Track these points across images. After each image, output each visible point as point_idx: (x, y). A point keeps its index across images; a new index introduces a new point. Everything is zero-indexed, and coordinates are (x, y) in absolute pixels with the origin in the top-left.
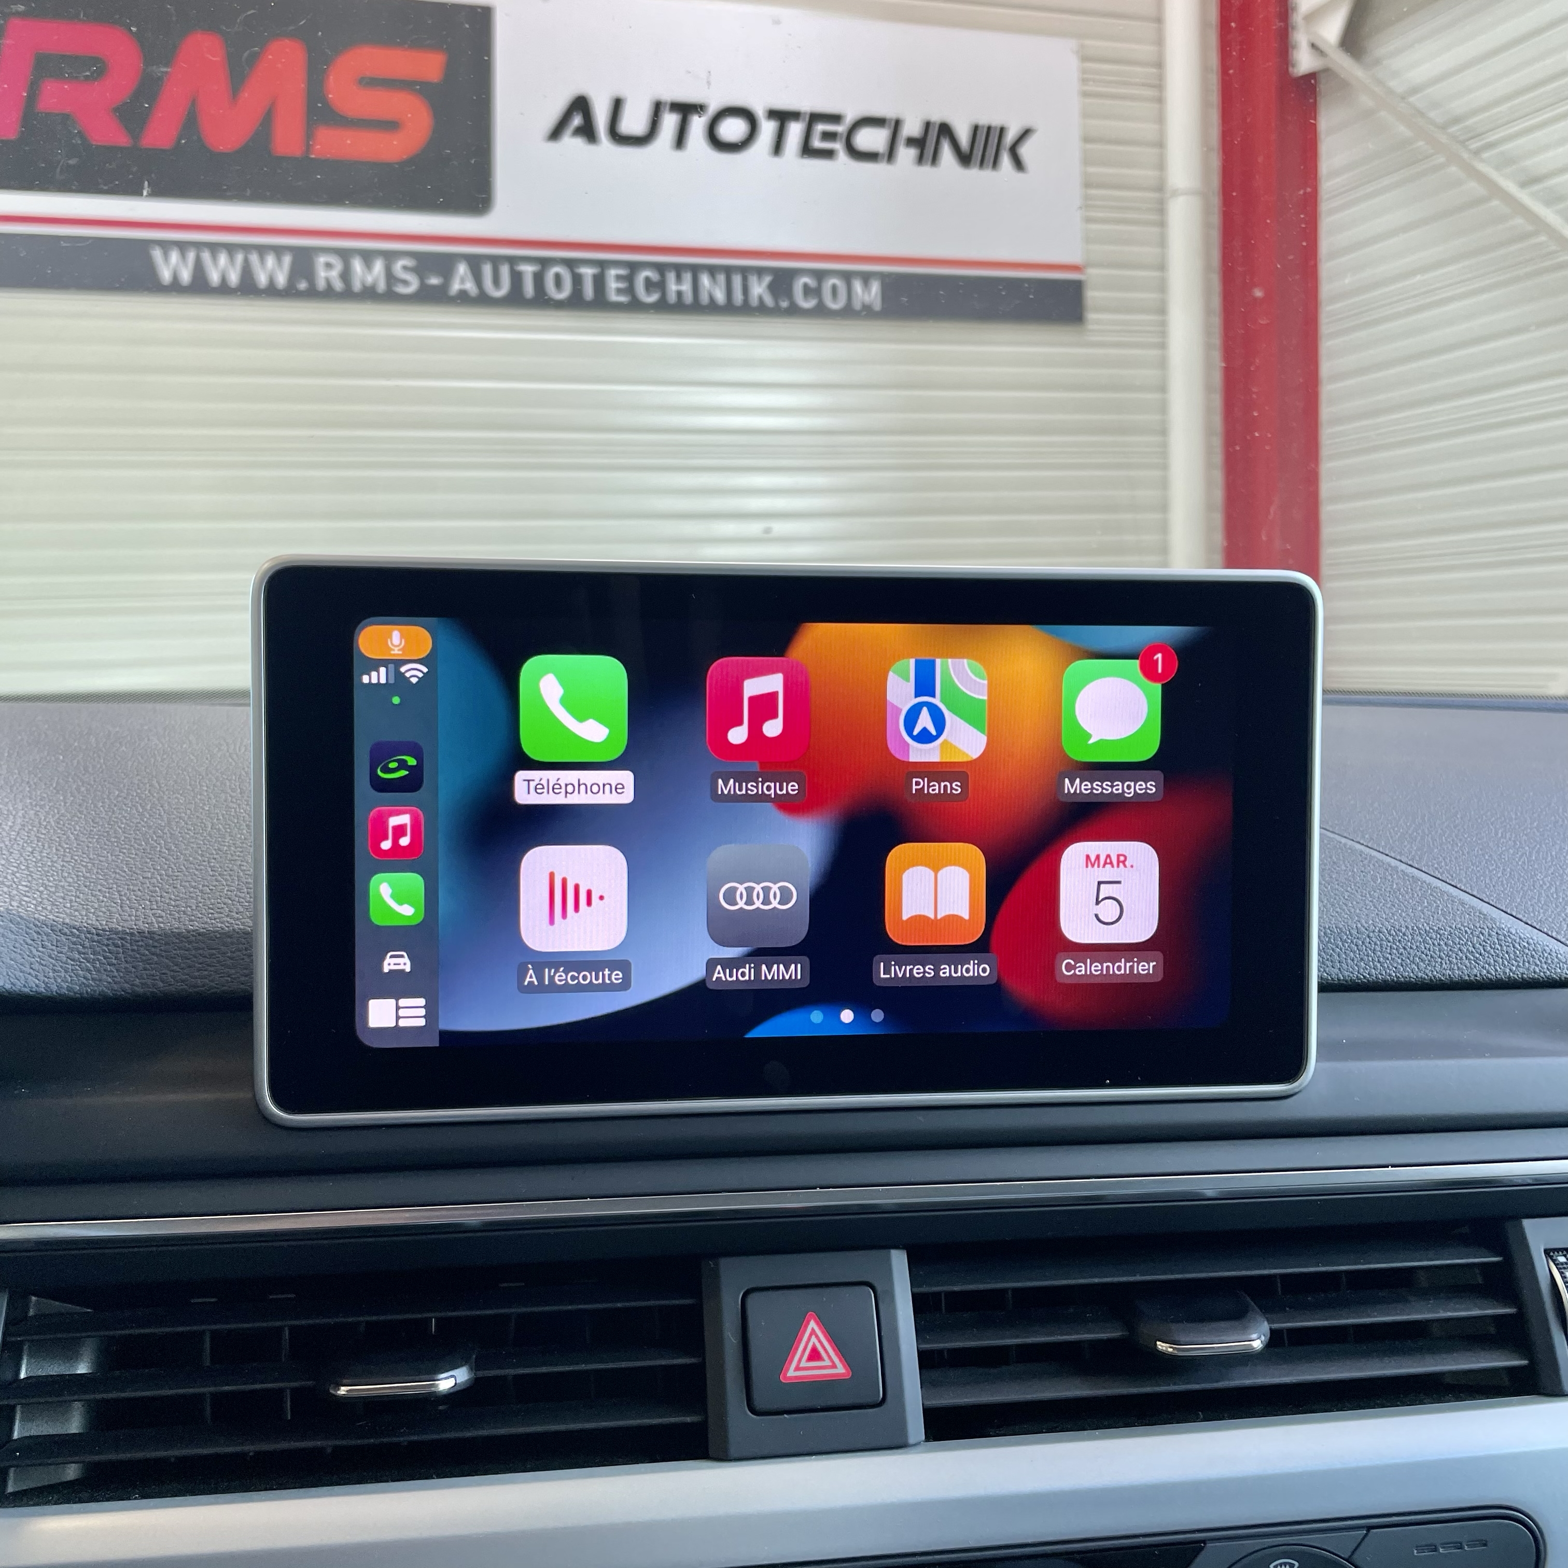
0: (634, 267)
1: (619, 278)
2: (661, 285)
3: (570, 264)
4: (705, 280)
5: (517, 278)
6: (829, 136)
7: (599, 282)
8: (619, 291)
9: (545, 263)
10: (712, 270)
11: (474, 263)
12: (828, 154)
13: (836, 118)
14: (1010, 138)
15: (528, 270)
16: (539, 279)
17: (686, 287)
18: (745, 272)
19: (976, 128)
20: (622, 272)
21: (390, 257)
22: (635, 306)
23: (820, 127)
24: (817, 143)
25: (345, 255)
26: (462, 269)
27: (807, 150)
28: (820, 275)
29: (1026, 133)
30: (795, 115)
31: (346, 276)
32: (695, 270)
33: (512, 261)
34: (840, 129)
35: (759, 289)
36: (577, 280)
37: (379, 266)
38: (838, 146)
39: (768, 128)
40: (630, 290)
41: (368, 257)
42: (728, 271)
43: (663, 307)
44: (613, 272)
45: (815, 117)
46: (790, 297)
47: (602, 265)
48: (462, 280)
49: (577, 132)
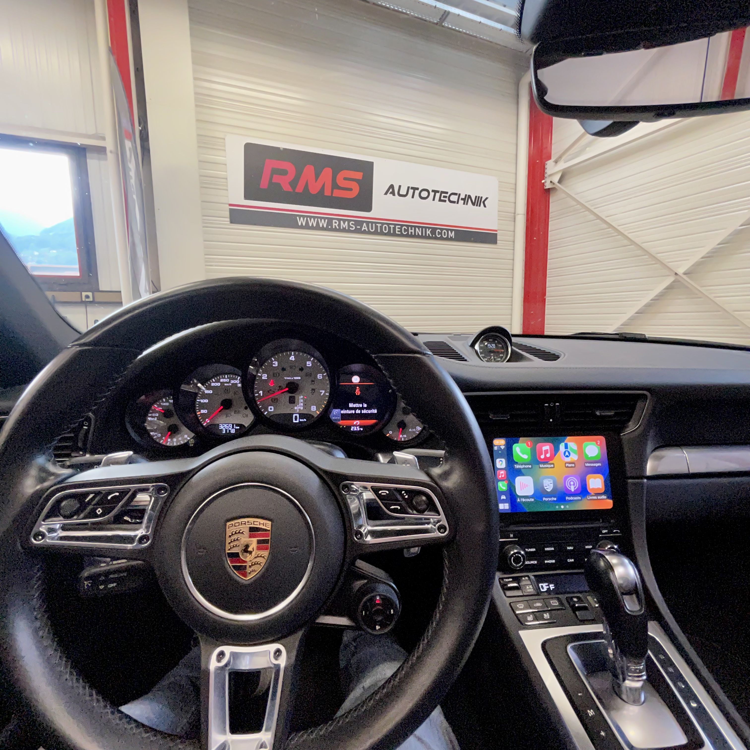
0: (402, 226)
1: (398, 228)
2: (408, 230)
3: (388, 224)
4: (417, 229)
5: (376, 227)
6: (445, 197)
7: (394, 229)
8: (398, 231)
9: (383, 224)
10: (419, 227)
11: (367, 223)
12: (445, 201)
13: (447, 193)
14: (483, 200)
15: (379, 225)
16: (381, 227)
17: (413, 231)
18: (426, 228)
19: (476, 197)
20: (400, 227)
21: (349, 221)
22: (402, 235)
23: (443, 195)
24: (442, 198)
25: (339, 220)
26: (365, 224)
27: (440, 200)
28: (442, 230)
29: (487, 198)
30: (438, 192)
31: (339, 225)
32: (415, 227)
33: (376, 223)
34: (448, 195)
35: (428, 232)
36: (390, 228)
37: (347, 222)
38: (447, 199)
39: (432, 194)
40: (401, 231)
41: (344, 221)
42: (422, 227)
43: (407, 236)
44: (397, 227)
45: (442, 192)
46: (435, 234)
47: (395, 225)
48: (364, 228)
49: (391, 193)
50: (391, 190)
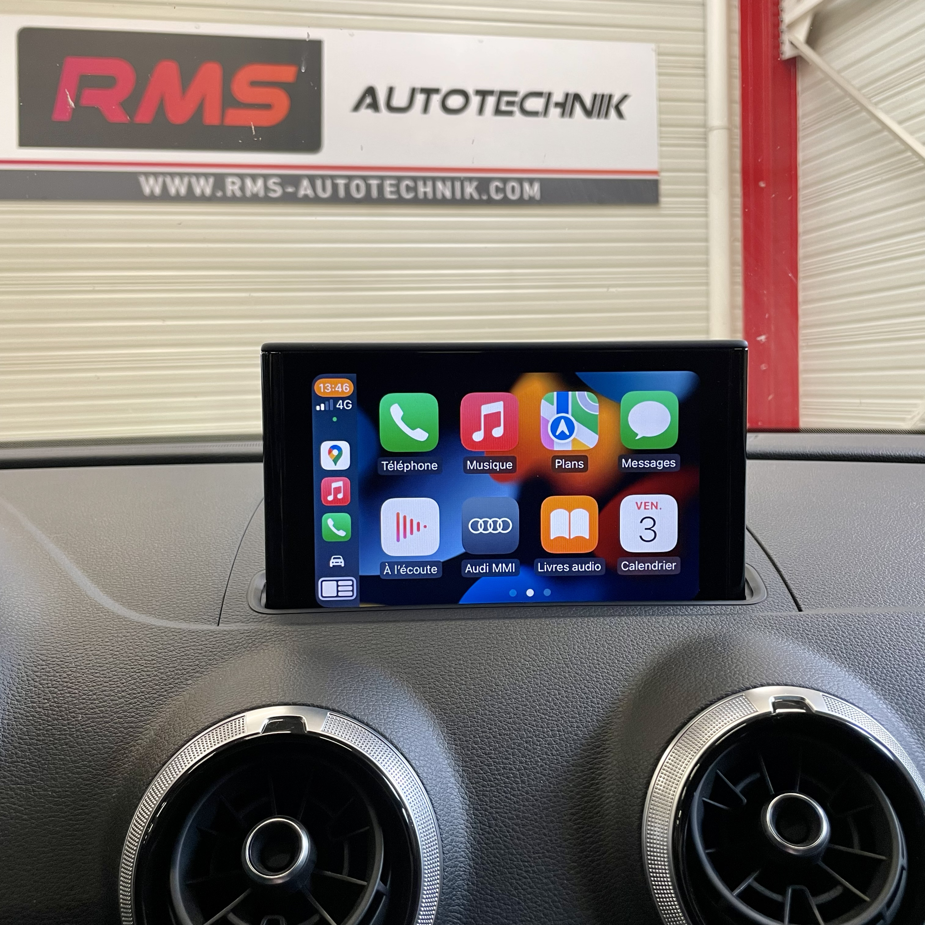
0: (400, 179)
1: (391, 185)
2: (415, 189)
3: (365, 178)
4: (439, 185)
5: (335, 187)
6: (509, 103)
7: (380, 188)
8: (392, 192)
9: (351, 178)
10: (444, 180)
11: (312, 179)
12: (510, 113)
13: (514, 93)
14: (614, 102)
15: (341, 182)
16: (347, 187)
17: (429, 189)
18: (462, 181)
19: (595, 96)
20: (393, 182)
21: (266, 177)
22: (400, 202)
23: (505, 99)
24: (503, 108)
25: (242, 177)
26: (305, 183)
27: (498, 112)
28: (505, 181)
29: (625, 97)
30: (491, 93)
31: (242, 188)
32: (434, 180)
33: (332, 177)
34: (517, 99)
35: (470, 190)
36: (368, 187)
37: (260, 182)
38: (515, 109)
39: (475, 100)
40: (398, 192)
41: (254, 178)
42: (453, 180)
43: (416, 201)
44: (388, 182)
45: (502, 93)
46: (488, 193)
47: (382, 178)
48: (305, 189)
49: (369, 106)
50: (368, 100)
